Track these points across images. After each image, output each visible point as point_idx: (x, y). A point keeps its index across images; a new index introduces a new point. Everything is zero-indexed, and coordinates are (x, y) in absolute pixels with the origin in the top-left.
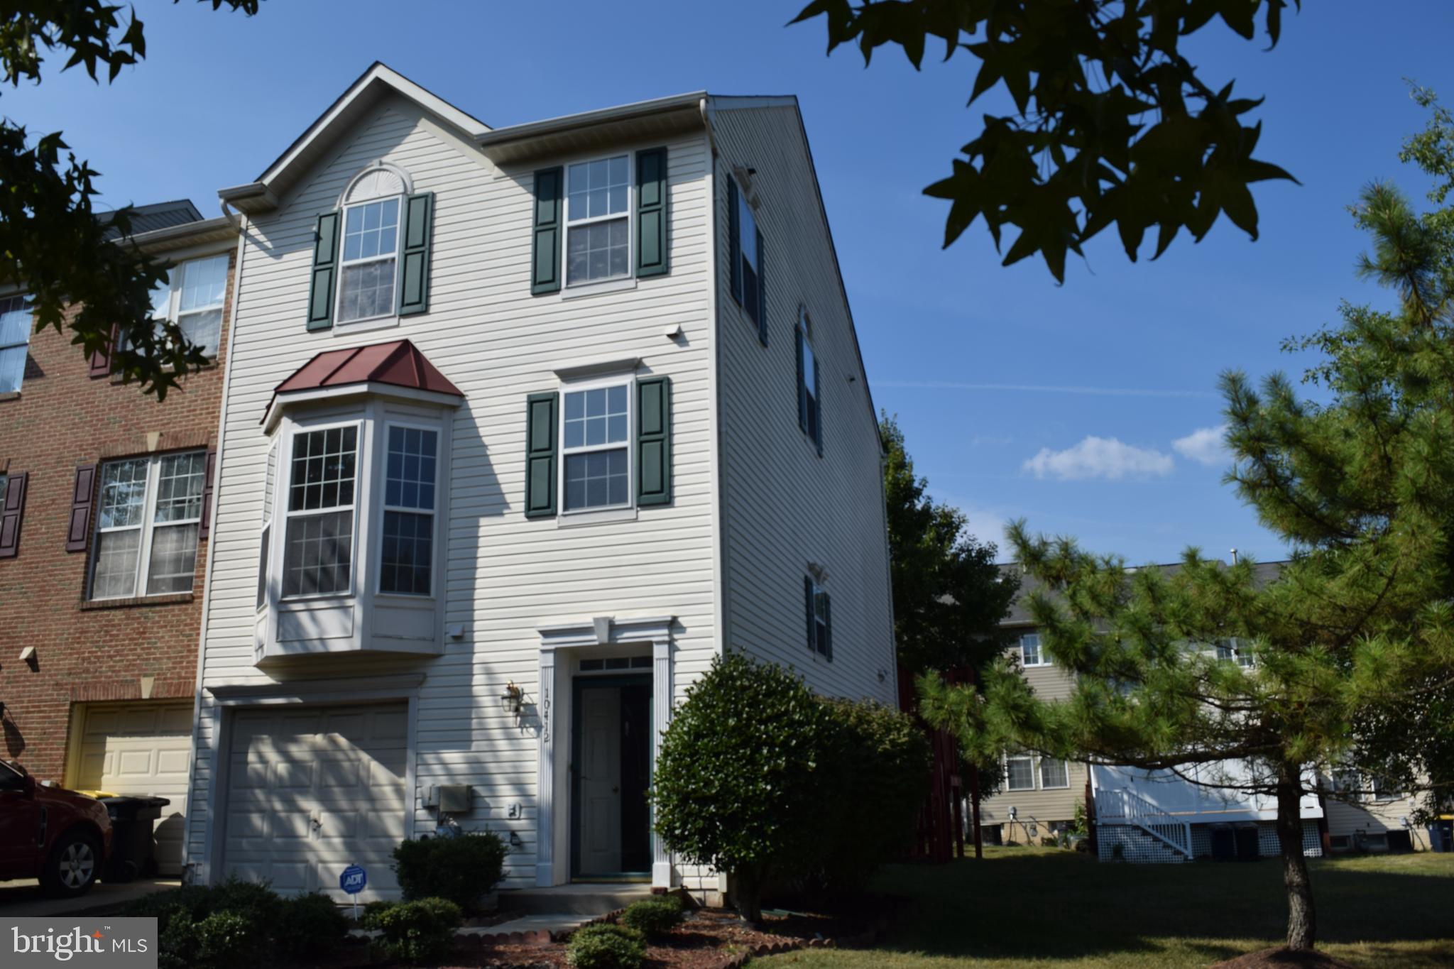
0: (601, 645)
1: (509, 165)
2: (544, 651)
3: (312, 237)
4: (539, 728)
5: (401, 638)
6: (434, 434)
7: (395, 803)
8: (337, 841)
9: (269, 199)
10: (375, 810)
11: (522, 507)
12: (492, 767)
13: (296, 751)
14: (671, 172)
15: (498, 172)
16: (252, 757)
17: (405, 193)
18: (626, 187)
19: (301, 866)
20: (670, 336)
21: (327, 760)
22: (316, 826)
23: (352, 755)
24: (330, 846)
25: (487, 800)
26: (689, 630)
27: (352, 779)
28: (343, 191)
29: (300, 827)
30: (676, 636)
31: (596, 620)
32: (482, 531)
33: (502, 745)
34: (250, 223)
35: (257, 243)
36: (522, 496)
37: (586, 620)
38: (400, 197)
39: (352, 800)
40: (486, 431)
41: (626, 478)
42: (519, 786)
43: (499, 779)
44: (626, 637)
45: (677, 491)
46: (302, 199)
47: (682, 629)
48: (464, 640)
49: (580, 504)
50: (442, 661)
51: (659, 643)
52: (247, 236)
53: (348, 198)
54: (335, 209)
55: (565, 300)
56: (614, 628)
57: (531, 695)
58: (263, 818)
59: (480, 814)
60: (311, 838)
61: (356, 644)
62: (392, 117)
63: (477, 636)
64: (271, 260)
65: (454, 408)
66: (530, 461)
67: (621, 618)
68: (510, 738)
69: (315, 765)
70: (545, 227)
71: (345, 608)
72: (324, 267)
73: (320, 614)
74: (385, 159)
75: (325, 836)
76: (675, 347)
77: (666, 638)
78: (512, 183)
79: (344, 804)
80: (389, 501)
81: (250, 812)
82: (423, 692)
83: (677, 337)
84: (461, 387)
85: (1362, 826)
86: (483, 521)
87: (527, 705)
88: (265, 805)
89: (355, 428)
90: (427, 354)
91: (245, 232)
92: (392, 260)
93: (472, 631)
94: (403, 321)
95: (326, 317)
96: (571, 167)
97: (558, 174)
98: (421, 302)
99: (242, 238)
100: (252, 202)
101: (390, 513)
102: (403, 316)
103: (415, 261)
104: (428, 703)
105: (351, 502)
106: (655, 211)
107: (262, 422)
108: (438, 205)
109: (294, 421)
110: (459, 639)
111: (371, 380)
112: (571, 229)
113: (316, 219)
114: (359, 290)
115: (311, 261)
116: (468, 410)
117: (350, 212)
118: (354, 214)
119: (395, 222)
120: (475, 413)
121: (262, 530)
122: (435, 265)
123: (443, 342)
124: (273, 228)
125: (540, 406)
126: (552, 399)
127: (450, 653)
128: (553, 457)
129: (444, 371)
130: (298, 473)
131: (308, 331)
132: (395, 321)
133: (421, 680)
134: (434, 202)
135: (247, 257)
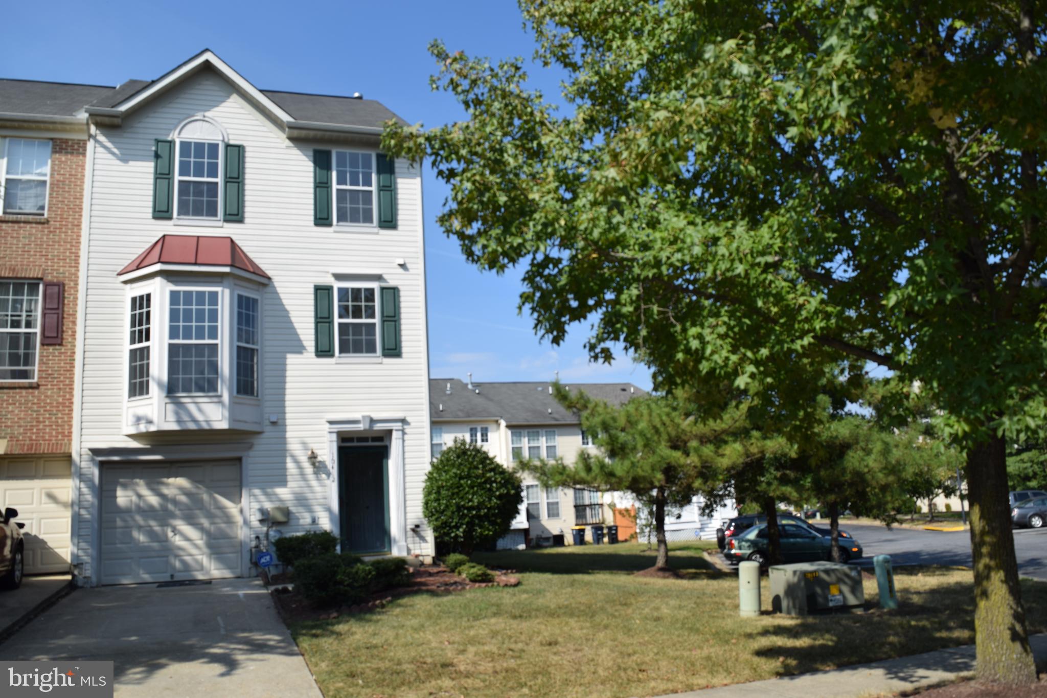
0: (365, 430)
1: (298, 141)
2: (330, 432)
3: (153, 154)
4: (329, 474)
5: (246, 422)
6: (257, 300)
9: (117, 121)
10: (214, 523)
11: (313, 349)
14: (397, 170)
15: (288, 143)
16: (119, 493)
17: (223, 141)
18: (371, 174)
20: (401, 265)
22: (173, 535)
24: (197, 546)
25: (298, 515)
26: (412, 424)
28: (175, 129)
30: (405, 427)
31: (364, 417)
32: (289, 361)
34: (98, 132)
35: (106, 147)
36: (313, 343)
37: (357, 416)
38: (220, 143)
40: (287, 302)
41: (375, 340)
42: (318, 507)
44: (379, 427)
45: (404, 350)
46: (140, 125)
47: (408, 423)
48: (279, 424)
49: (348, 352)
50: (264, 435)
51: (396, 430)
52: (97, 141)
53: (179, 133)
54: (169, 139)
55: (335, 232)
56: (373, 421)
57: (323, 457)
59: (293, 522)
61: (225, 425)
62: (208, 87)
63: (288, 422)
64: (118, 162)
65: (265, 285)
66: (317, 323)
67: (376, 416)
70: (322, 186)
71: (219, 403)
72: (163, 176)
73: (204, 406)
74: (207, 114)
76: (401, 271)
77: (400, 428)
78: (298, 152)
80: (239, 339)
82: (251, 453)
83: (403, 266)
84: (269, 273)
85: (539, 533)
86: (289, 356)
87: (320, 462)
89: (216, 293)
90: (245, 249)
91: (94, 137)
92: (216, 184)
93: (284, 419)
94: (226, 225)
95: (167, 211)
96: (338, 153)
97: (328, 154)
98: (237, 215)
99: (92, 141)
100: (106, 120)
101: (239, 347)
102: (226, 221)
103: (233, 187)
104: (254, 461)
105: (216, 338)
106: (389, 191)
107: (120, 274)
108: (247, 154)
109: (169, 281)
110: (274, 423)
111: (232, 266)
112: (338, 190)
113: (153, 142)
114: (191, 198)
115: (152, 170)
116: (274, 287)
117: (182, 143)
118: (185, 146)
119: (217, 158)
120: (279, 290)
121: (127, 347)
122: (247, 193)
123: (255, 243)
124: (117, 140)
125: (322, 292)
126: (329, 289)
127: (269, 431)
128: (331, 323)
129: (257, 261)
130: (174, 315)
131: (155, 218)
132: (220, 224)
133: (251, 447)
134: (244, 151)
135: (97, 155)
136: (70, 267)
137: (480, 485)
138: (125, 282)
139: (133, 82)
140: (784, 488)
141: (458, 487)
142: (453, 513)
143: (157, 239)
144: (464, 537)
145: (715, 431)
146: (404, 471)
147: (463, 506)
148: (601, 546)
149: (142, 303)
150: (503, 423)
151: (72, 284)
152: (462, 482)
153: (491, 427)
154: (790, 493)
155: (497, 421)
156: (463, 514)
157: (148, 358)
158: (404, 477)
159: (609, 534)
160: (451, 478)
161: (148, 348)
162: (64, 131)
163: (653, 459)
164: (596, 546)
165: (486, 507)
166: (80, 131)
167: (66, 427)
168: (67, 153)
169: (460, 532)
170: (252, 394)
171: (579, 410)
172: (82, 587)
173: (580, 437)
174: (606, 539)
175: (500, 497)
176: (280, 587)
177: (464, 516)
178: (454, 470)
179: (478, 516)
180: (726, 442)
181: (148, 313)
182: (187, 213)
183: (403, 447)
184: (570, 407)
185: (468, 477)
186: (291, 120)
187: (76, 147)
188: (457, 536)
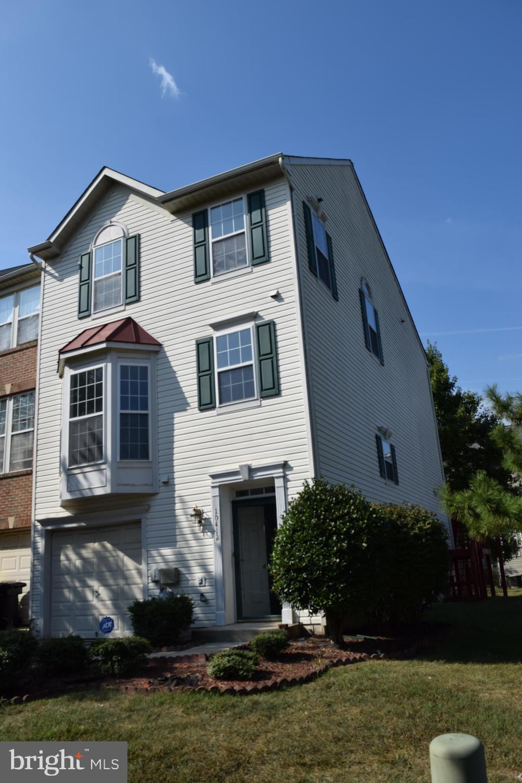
0: (245, 481)
1: (178, 212)
2: (213, 487)
3: (78, 267)
4: (213, 532)
5: (134, 485)
6: (146, 368)
7: (138, 580)
8: (109, 603)
9: (54, 249)
10: (128, 584)
11: (196, 404)
12: (188, 557)
13: (87, 553)
14: (267, 203)
15: (173, 217)
16: (62, 558)
17: (124, 236)
18: (243, 215)
19: (90, 618)
20: (273, 297)
21: (101, 557)
22: (97, 594)
23: (114, 554)
24: (105, 606)
25: (187, 575)
26: (294, 468)
27: (114, 567)
28: (93, 240)
29: (90, 596)
30: (287, 473)
31: (241, 467)
32: (176, 421)
33: (193, 543)
34: (46, 265)
35: (51, 274)
36: (196, 399)
37: (235, 467)
38: (122, 239)
39: (115, 579)
41: (253, 381)
42: (204, 567)
43: (192, 563)
44: (259, 475)
45: (283, 387)
46: (72, 248)
47: (291, 468)
48: (169, 484)
49: (228, 400)
50: (158, 497)
51: (278, 477)
52: (46, 272)
53: (95, 244)
54: (89, 251)
55: (213, 284)
56: (251, 470)
57: (208, 513)
58: (70, 592)
59: (183, 584)
60: (95, 602)
61: (108, 490)
62: (116, 196)
63: (176, 481)
64: (58, 283)
65: (157, 352)
66: (199, 378)
67: (255, 464)
68: (197, 539)
69: (95, 560)
70: (200, 244)
72: (85, 282)
73: (89, 475)
74: (113, 220)
75: (102, 601)
76: (276, 303)
77: (282, 474)
78: (181, 222)
79: (111, 582)
80: (123, 408)
81: (63, 588)
82: (149, 515)
83: (277, 297)
84: (160, 340)
86: (176, 415)
87: (205, 519)
88: (71, 584)
89: (101, 369)
90: (141, 324)
91: (45, 270)
92: (120, 274)
93: (173, 478)
94: (127, 308)
95: (88, 311)
96: (212, 210)
97: (205, 213)
98: (136, 296)
99: (43, 273)
100: (46, 253)
101: (122, 415)
102: (126, 305)
103: (132, 273)
104: (152, 522)
105: (100, 411)
106: (261, 226)
108: (142, 241)
110: (166, 484)
111: (108, 341)
112: (214, 243)
113: (79, 257)
114: (104, 293)
115: (78, 281)
119: (120, 253)
120: (167, 354)
122: (142, 274)
124: (58, 266)
125: (203, 346)
126: (209, 341)
127: (162, 492)
128: (212, 374)
129: (150, 332)
130: (73, 397)
131: (78, 319)
132: (122, 308)
134: (140, 239)
135: (46, 283)
182: (100, 307)
186: (162, 194)
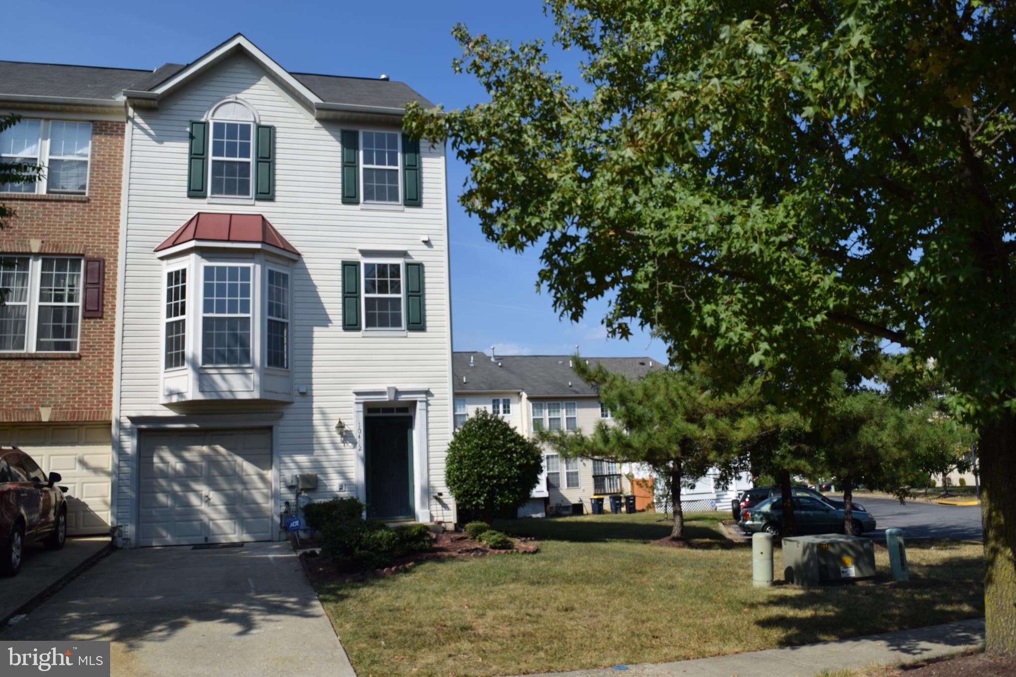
0: (390, 401)
1: (327, 122)
2: (357, 403)
3: (188, 135)
4: (355, 443)
5: (277, 393)
6: (287, 276)
7: (260, 485)
8: (222, 508)
9: (154, 103)
10: (247, 489)
11: (340, 323)
12: (326, 464)
13: (187, 455)
14: (422, 150)
15: (316, 124)
16: (156, 460)
17: (255, 122)
18: (396, 153)
19: (195, 523)
20: (425, 242)
21: (212, 461)
22: (207, 500)
23: (229, 458)
24: (217, 511)
25: (324, 481)
26: (435, 396)
27: (230, 472)
28: (210, 109)
29: (194, 500)
30: (429, 398)
31: (389, 388)
32: (315, 334)
33: (332, 452)
34: (136, 114)
35: (143, 129)
36: (340, 317)
37: (383, 387)
38: (252, 124)
39: (230, 484)
40: (315, 277)
41: (400, 314)
42: (342, 474)
43: (330, 470)
44: (403, 398)
45: (428, 324)
46: (176, 107)
47: (432, 395)
48: (307, 395)
49: (374, 325)
50: (293, 406)
51: (420, 401)
52: (134, 123)
53: (213, 115)
54: (203, 120)
55: (362, 210)
56: (398, 393)
57: (350, 426)
58: (167, 496)
59: (321, 489)
60: (204, 507)
61: (256, 395)
62: (240, 70)
63: (315, 393)
64: (154, 143)
65: (294, 261)
66: (344, 298)
67: (401, 387)
68: (337, 448)
69: (204, 464)
70: (349, 165)
71: (246, 374)
72: (197, 156)
73: (229, 377)
74: (239, 96)
75: (213, 505)
76: (425, 247)
77: (424, 399)
78: (326, 132)
79: (225, 486)
80: (270, 313)
81: (156, 492)
82: (281, 423)
83: (427, 243)
84: (299, 249)
85: (559, 502)
86: (316, 329)
87: (347, 431)
88: (168, 489)
89: (249, 268)
90: (275, 226)
91: (132, 120)
92: (248, 163)
93: (312, 390)
94: (257, 203)
95: (202, 190)
96: (364, 133)
97: (355, 134)
98: (269, 193)
99: (130, 123)
100: (144, 103)
101: (269, 321)
102: (257, 199)
103: (264, 167)
104: (284, 430)
105: (248, 312)
106: (414, 170)
107: (156, 251)
108: (278, 135)
109: (203, 257)
110: (303, 394)
111: (263, 242)
112: (365, 169)
113: (188, 124)
114: (224, 177)
115: (187, 151)
116: (304, 263)
117: (215, 124)
118: (218, 127)
119: (249, 139)
120: (308, 266)
121: (164, 320)
122: (277, 172)
123: (285, 221)
124: (154, 122)
125: (349, 268)
126: (356, 265)
127: (298, 401)
128: (358, 297)
129: (287, 238)
130: (208, 290)
131: (190, 196)
132: (252, 202)
133: (281, 416)
134: (275, 132)
135: (135, 137)
136: (110, 243)
137: (501, 455)
138: (162, 258)
139: (169, 66)
140: (798, 462)
141: (479, 457)
142: (474, 482)
143: (192, 217)
144: (485, 505)
145: (731, 405)
146: (428, 441)
147: (484, 475)
148: (619, 515)
149: (177, 278)
150: (524, 395)
151: (112, 260)
152: (483, 452)
153: (514, 399)
154: (804, 466)
155: (519, 393)
156: (485, 483)
157: (184, 331)
158: (428, 446)
159: (627, 504)
160: (473, 448)
161: (184, 321)
162: (104, 113)
163: (669, 431)
164: (614, 515)
165: (507, 477)
166: (119, 113)
167: (107, 396)
168: (106, 134)
169: (481, 501)
170: (283, 365)
171: (598, 383)
172: (121, 548)
173: (600, 409)
174: (624, 509)
175: (520, 467)
176: (308, 550)
177: (486, 485)
178: (476, 441)
179: (498, 485)
180: (741, 416)
181: (184, 288)
182: (220, 192)
183: (427, 417)
184: (588, 380)
185: (489, 447)
186: (320, 101)
187: (115, 129)
188: (478, 504)
